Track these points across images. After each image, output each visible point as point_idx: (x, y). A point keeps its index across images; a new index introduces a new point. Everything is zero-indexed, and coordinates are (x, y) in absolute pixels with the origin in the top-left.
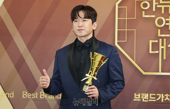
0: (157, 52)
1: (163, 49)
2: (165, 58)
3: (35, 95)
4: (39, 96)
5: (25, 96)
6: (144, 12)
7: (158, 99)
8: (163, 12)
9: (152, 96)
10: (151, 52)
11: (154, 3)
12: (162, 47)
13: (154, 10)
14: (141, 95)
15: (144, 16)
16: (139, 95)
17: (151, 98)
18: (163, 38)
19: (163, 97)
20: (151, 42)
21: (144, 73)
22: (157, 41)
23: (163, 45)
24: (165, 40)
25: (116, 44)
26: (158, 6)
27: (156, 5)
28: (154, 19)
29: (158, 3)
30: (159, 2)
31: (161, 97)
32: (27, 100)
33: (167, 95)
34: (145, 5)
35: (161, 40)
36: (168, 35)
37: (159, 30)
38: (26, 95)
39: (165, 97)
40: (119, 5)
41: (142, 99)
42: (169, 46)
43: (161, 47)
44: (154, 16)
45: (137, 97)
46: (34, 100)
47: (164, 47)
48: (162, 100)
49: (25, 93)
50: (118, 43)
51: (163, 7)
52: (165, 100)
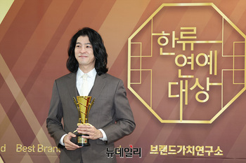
0: (178, 96)
1: (184, 93)
2: (186, 103)
3: (32, 149)
4: (36, 149)
5: (19, 150)
6: (161, 49)
7: (178, 152)
8: (184, 49)
9: (172, 148)
10: (170, 96)
11: (174, 39)
12: (184, 90)
13: (173, 46)
14: (158, 147)
15: (162, 53)
16: (156, 147)
17: (170, 150)
18: (184, 79)
19: (184, 149)
20: (170, 84)
21: (162, 121)
22: (177, 83)
23: (184, 88)
24: (186, 81)
25: (129, 87)
26: (178, 42)
27: (176, 41)
28: (174, 57)
29: (177, 39)
30: (179, 37)
31: (182, 149)
32: (22, 154)
33: (189, 147)
34: (163, 41)
35: (181, 82)
36: (190, 77)
37: (180, 71)
38: (20, 148)
39: (187, 149)
40: (132, 41)
41: (160, 152)
42: (191, 89)
43: (182, 90)
44: (173, 54)
45: (154, 150)
46: (31, 154)
47: (186, 90)
48: (184, 153)
49: (19, 146)
50: (132, 86)
51: (184, 43)
52: (187, 152)
